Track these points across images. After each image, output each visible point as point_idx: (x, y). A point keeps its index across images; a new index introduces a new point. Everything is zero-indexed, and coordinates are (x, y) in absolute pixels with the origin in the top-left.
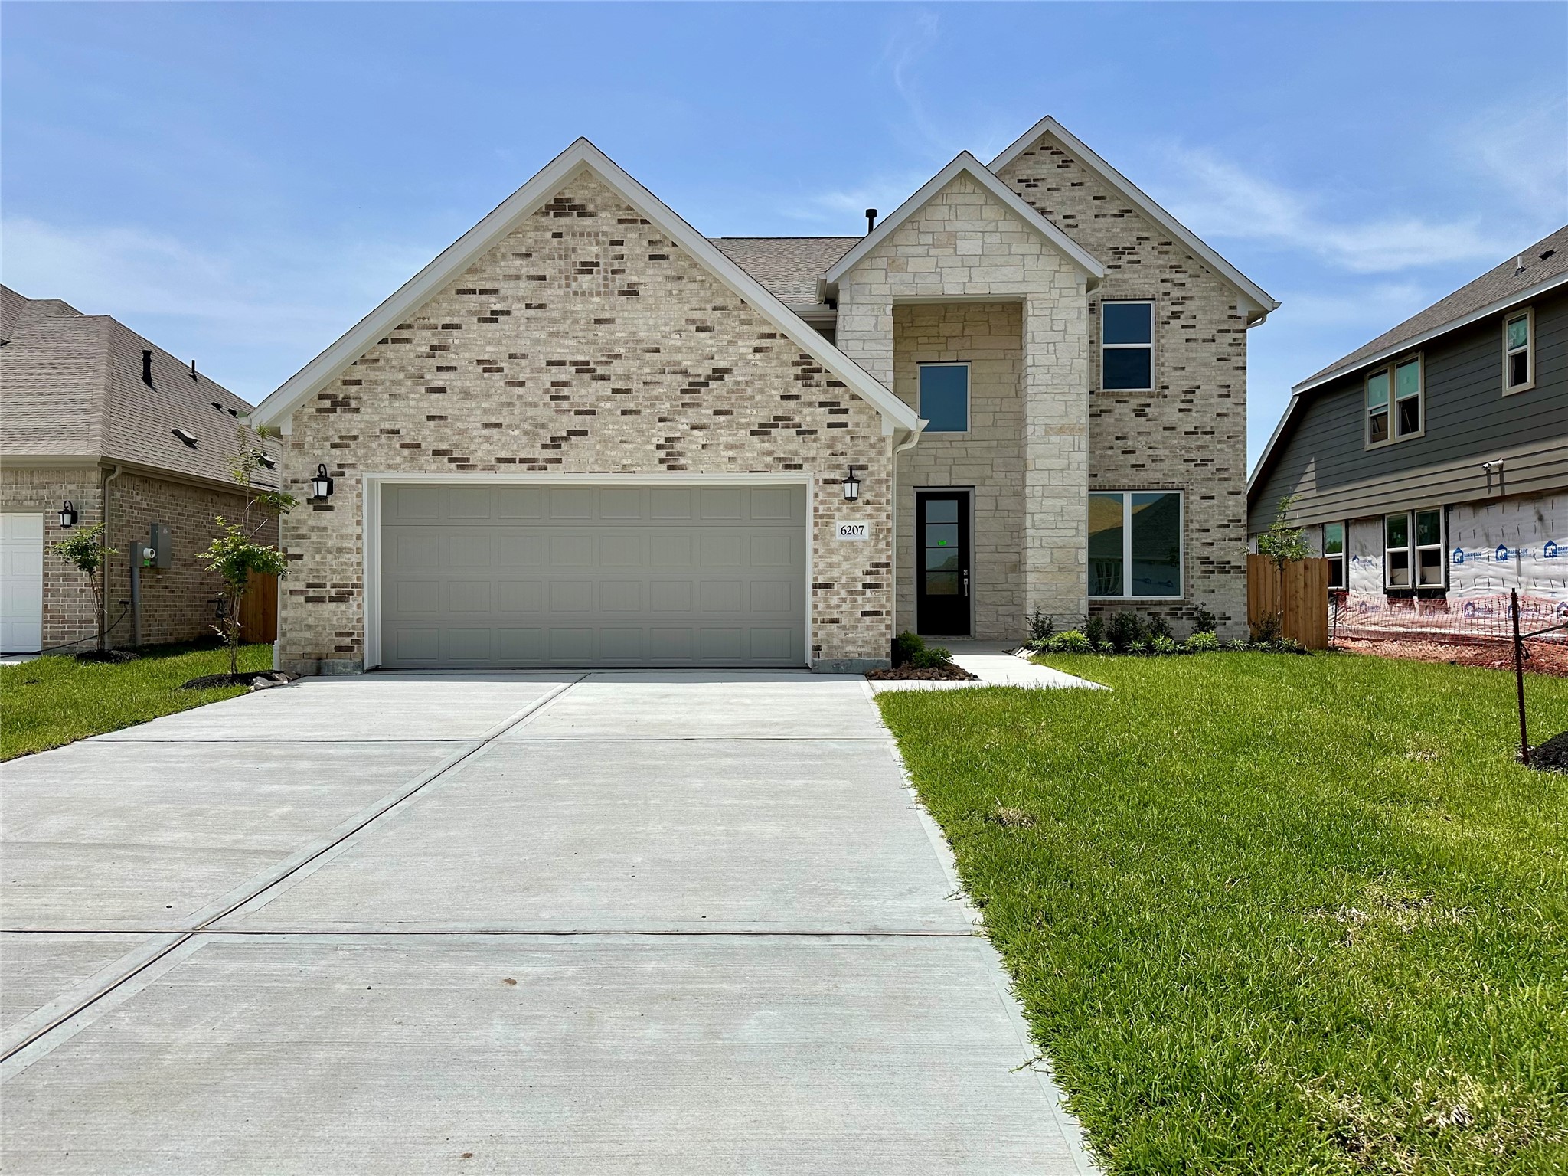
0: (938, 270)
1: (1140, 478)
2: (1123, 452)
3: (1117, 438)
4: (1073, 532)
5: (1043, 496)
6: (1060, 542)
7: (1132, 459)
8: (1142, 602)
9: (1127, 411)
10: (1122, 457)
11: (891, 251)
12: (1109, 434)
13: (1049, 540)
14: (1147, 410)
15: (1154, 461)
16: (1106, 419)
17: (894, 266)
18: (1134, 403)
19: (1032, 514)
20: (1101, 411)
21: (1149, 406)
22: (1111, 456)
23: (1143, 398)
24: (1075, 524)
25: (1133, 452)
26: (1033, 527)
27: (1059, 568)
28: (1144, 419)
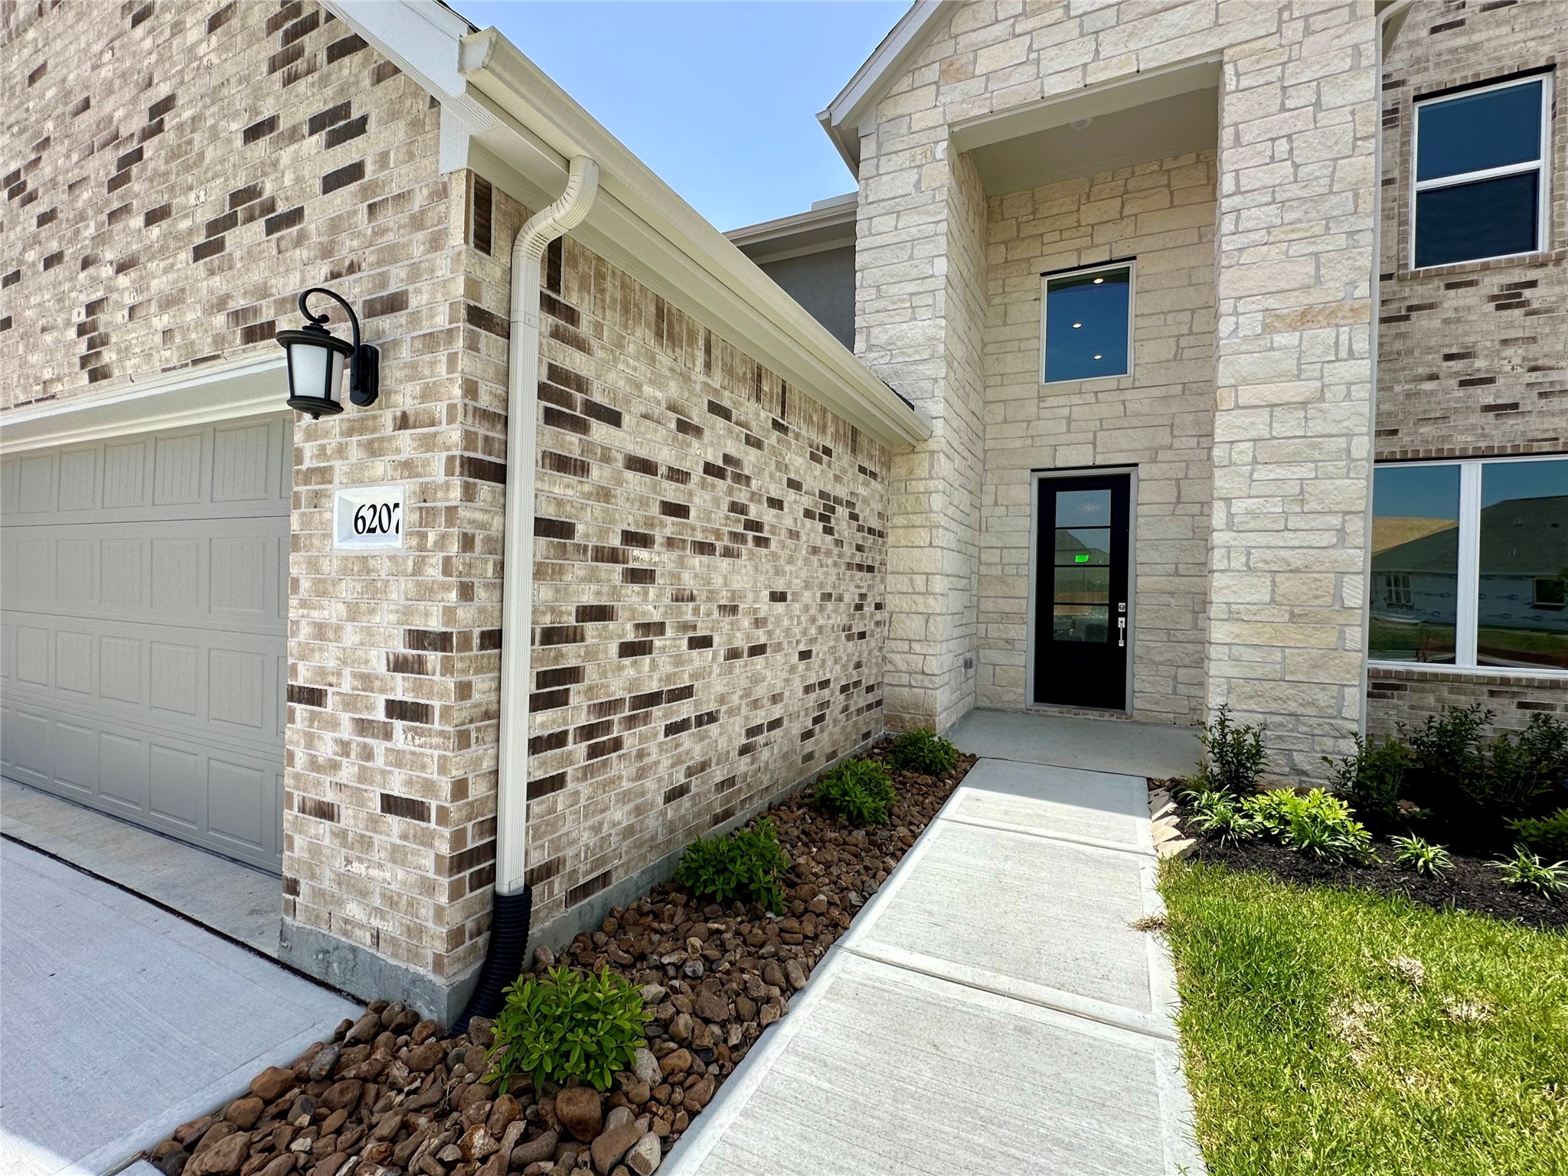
0: (1034, 56)
1: (1503, 432)
2: (1463, 384)
3: (1448, 357)
4: (1330, 538)
5: (1255, 461)
6: (1296, 559)
7: (1486, 396)
8: (1505, 681)
9: (1473, 301)
10: (1460, 393)
11: (946, 49)
12: (1429, 350)
13: (1269, 555)
14: (1527, 293)
15: (1542, 395)
16: (1422, 322)
17: (951, 72)
18: (1493, 283)
19: (1228, 501)
20: (1410, 308)
21: (1532, 284)
22: (1432, 393)
23: (1517, 271)
24: (1336, 521)
25: (1490, 381)
26: (1230, 526)
27: (1292, 614)
28: (1517, 313)
